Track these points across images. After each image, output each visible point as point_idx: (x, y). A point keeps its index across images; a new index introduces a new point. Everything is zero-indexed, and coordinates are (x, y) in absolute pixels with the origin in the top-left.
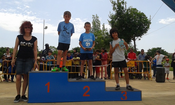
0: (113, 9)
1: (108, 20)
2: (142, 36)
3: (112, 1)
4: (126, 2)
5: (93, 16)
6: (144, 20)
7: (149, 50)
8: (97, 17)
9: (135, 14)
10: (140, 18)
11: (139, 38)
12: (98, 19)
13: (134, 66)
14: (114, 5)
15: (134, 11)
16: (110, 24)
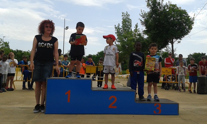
0: (147, 6)
1: (139, 19)
2: (182, 38)
5: (123, 13)
6: (185, 19)
7: (189, 55)
8: (128, 15)
9: (174, 12)
10: (181, 15)
11: (179, 40)
12: (128, 17)
13: (171, 74)
14: (149, 0)
15: (173, 8)
16: (143, 24)
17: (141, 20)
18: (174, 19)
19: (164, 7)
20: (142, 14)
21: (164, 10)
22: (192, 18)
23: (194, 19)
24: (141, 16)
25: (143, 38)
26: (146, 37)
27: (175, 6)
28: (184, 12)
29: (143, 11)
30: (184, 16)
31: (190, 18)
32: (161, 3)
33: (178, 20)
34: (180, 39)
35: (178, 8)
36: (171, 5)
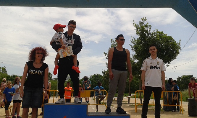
0: (137, 33)
1: (130, 45)
2: (171, 62)
3: (135, 25)
4: (150, 26)
6: (172, 44)
7: (178, 78)
9: (161, 38)
10: (168, 41)
11: (167, 64)
14: (137, 28)
15: (160, 34)
16: (133, 49)
17: (131, 46)
18: (162, 45)
19: (152, 35)
20: (132, 40)
21: (152, 37)
22: (178, 43)
23: (180, 45)
24: (132, 42)
25: (133, 62)
26: (136, 61)
27: (162, 33)
28: (171, 38)
29: (133, 38)
30: (170, 41)
31: (176, 43)
32: (148, 30)
33: (165, 45)
34: (169, 63)
35: (164, 35)
36: (158, 32)
